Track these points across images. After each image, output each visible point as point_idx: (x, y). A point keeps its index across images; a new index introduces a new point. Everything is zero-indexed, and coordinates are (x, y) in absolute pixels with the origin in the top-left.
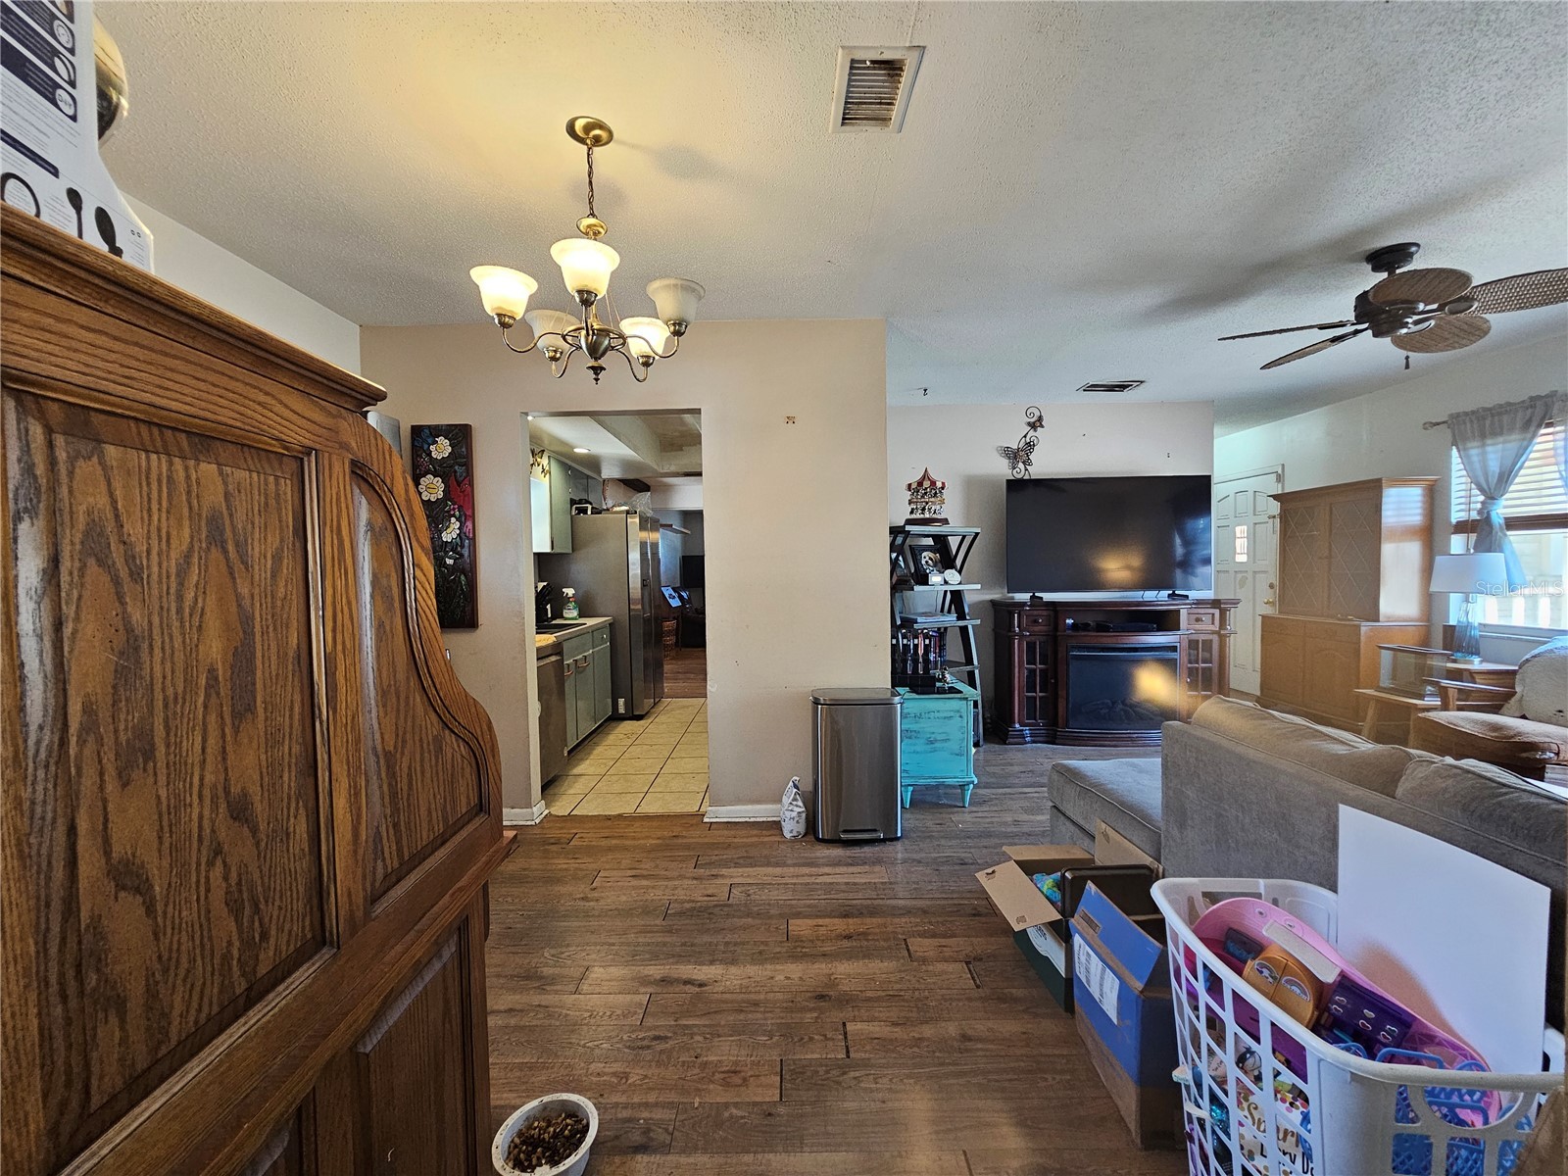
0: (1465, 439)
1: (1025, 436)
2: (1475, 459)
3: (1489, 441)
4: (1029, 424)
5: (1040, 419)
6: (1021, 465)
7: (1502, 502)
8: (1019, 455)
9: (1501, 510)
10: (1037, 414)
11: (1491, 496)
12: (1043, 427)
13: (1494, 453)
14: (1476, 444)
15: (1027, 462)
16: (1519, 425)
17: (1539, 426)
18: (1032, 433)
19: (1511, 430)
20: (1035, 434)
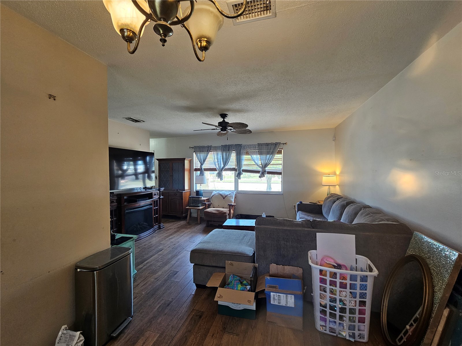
0: (197, 152)
2: (199, 156)
3: (201, 153)
7: (203, 165)
9: (203, 167)
11: (202, 164)
13: (202, 155)
14: (199, 153)
16: (206, 150)
17: (209, 152)
19: (205, 152)
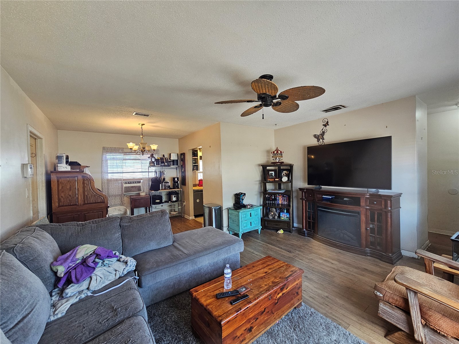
1: (322, 130)
4: (323, 125)
5: (328, 122)
6: (321, 140)
8: (320, 137)
10: (327, 121)
12: (329, 125)
15: (323, 139)
18: (325, 128)
20: (326, 128)
